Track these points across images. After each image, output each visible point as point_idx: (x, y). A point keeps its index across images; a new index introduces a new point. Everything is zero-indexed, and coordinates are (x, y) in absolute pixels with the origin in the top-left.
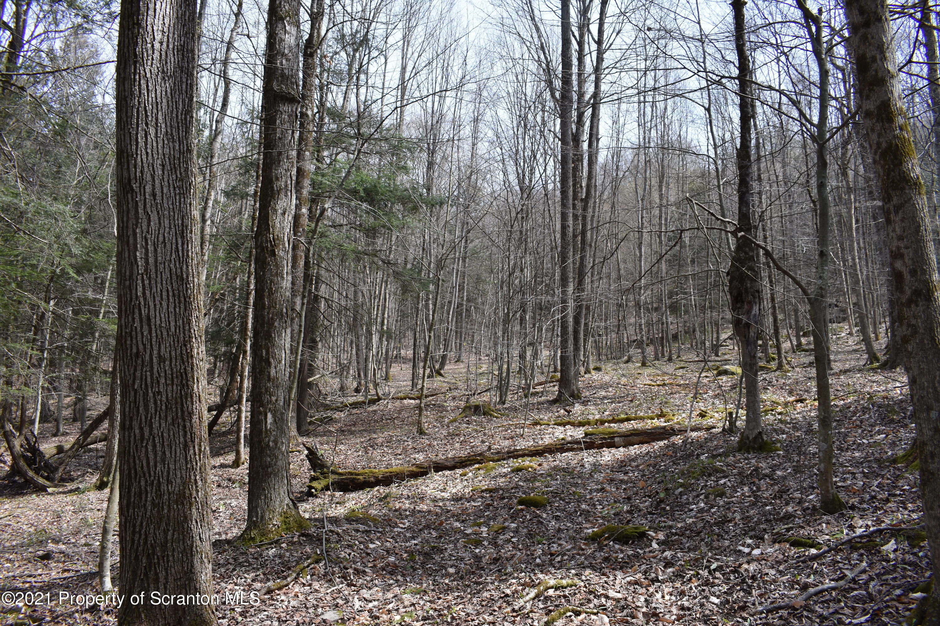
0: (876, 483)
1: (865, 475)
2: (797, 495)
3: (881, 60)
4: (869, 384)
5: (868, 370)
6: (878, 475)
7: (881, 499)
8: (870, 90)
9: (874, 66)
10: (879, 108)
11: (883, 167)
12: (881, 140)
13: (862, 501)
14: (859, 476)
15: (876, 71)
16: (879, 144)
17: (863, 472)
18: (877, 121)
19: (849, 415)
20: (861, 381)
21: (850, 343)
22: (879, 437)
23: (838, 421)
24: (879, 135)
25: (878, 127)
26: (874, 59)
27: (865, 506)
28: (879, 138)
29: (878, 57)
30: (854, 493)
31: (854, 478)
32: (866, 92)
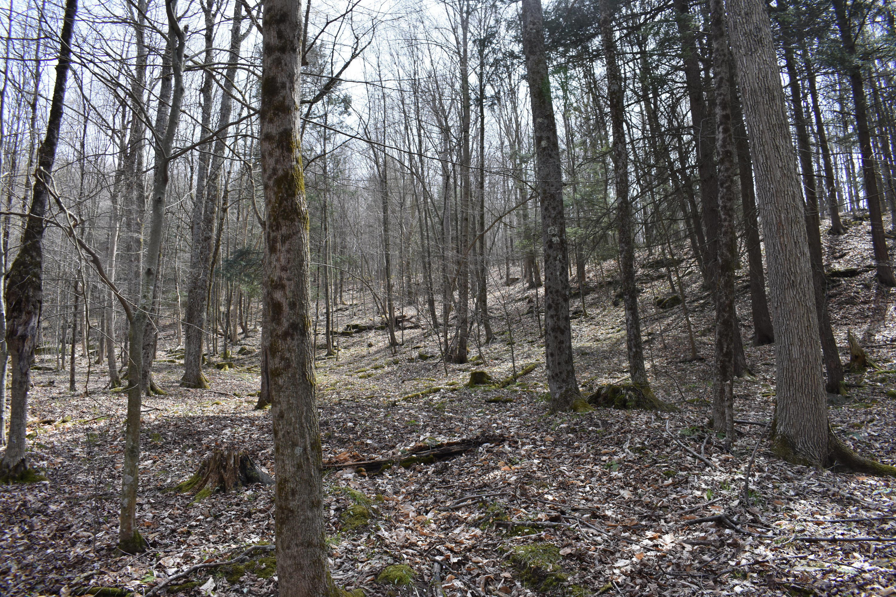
0: (166, 514)
1: (153, 506)
2: (82, 533)
3: (290, 89)
4: (115, 407)
5: (113, 393)
6: (167, 505)
7: (182, 532)
8: (275, 114)
9: (283, 93)
10: (281, 134)
11: (276, 193)
12: (278, 167)
13: (162, 537)
14: (146, 507)
15: (284, 98)
16: (275, 170)
17: (149, 502)
18: (278, 147)
19: (109, 439)
20: (107, 404)
21: (83, 365)
22: (146, 463)
23: (99, 446)
24: (277, 162)
25: (277, 153)
26: (284, 86)
27: (167, 541)
28: (276, 163)
29: (288, 85)
30: (148, 527)
31: (142, 509)
32: (270, 114)
